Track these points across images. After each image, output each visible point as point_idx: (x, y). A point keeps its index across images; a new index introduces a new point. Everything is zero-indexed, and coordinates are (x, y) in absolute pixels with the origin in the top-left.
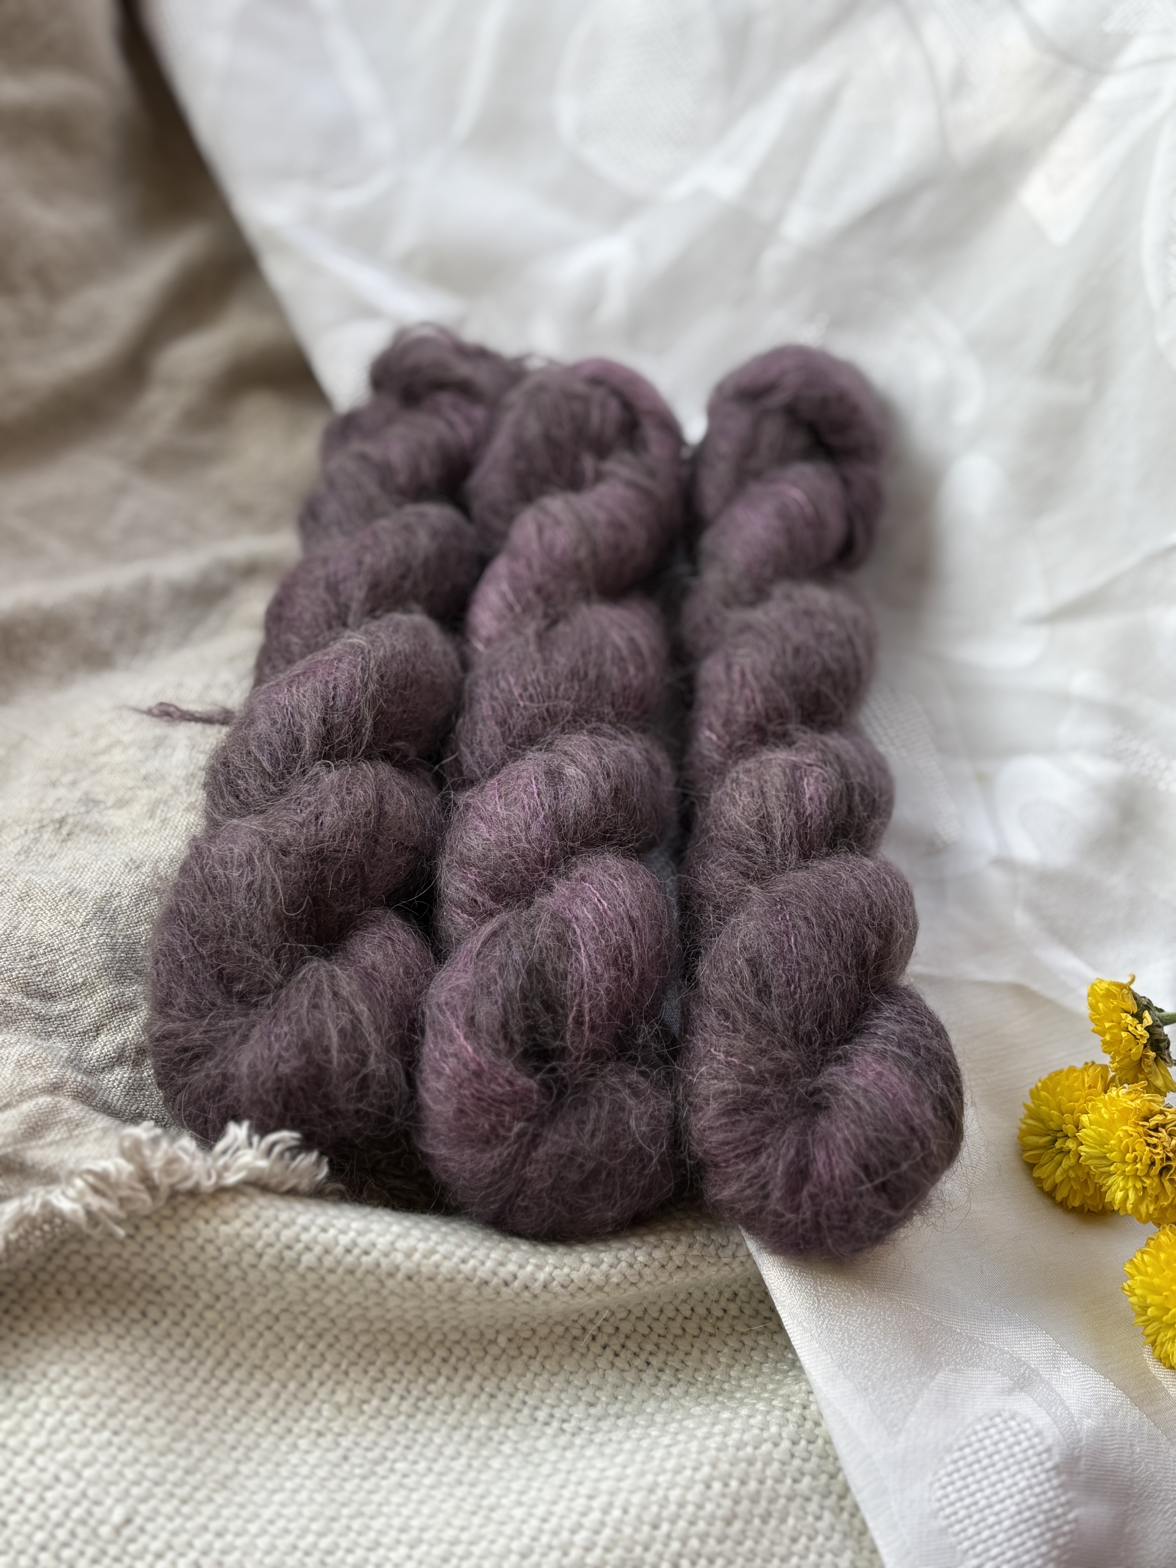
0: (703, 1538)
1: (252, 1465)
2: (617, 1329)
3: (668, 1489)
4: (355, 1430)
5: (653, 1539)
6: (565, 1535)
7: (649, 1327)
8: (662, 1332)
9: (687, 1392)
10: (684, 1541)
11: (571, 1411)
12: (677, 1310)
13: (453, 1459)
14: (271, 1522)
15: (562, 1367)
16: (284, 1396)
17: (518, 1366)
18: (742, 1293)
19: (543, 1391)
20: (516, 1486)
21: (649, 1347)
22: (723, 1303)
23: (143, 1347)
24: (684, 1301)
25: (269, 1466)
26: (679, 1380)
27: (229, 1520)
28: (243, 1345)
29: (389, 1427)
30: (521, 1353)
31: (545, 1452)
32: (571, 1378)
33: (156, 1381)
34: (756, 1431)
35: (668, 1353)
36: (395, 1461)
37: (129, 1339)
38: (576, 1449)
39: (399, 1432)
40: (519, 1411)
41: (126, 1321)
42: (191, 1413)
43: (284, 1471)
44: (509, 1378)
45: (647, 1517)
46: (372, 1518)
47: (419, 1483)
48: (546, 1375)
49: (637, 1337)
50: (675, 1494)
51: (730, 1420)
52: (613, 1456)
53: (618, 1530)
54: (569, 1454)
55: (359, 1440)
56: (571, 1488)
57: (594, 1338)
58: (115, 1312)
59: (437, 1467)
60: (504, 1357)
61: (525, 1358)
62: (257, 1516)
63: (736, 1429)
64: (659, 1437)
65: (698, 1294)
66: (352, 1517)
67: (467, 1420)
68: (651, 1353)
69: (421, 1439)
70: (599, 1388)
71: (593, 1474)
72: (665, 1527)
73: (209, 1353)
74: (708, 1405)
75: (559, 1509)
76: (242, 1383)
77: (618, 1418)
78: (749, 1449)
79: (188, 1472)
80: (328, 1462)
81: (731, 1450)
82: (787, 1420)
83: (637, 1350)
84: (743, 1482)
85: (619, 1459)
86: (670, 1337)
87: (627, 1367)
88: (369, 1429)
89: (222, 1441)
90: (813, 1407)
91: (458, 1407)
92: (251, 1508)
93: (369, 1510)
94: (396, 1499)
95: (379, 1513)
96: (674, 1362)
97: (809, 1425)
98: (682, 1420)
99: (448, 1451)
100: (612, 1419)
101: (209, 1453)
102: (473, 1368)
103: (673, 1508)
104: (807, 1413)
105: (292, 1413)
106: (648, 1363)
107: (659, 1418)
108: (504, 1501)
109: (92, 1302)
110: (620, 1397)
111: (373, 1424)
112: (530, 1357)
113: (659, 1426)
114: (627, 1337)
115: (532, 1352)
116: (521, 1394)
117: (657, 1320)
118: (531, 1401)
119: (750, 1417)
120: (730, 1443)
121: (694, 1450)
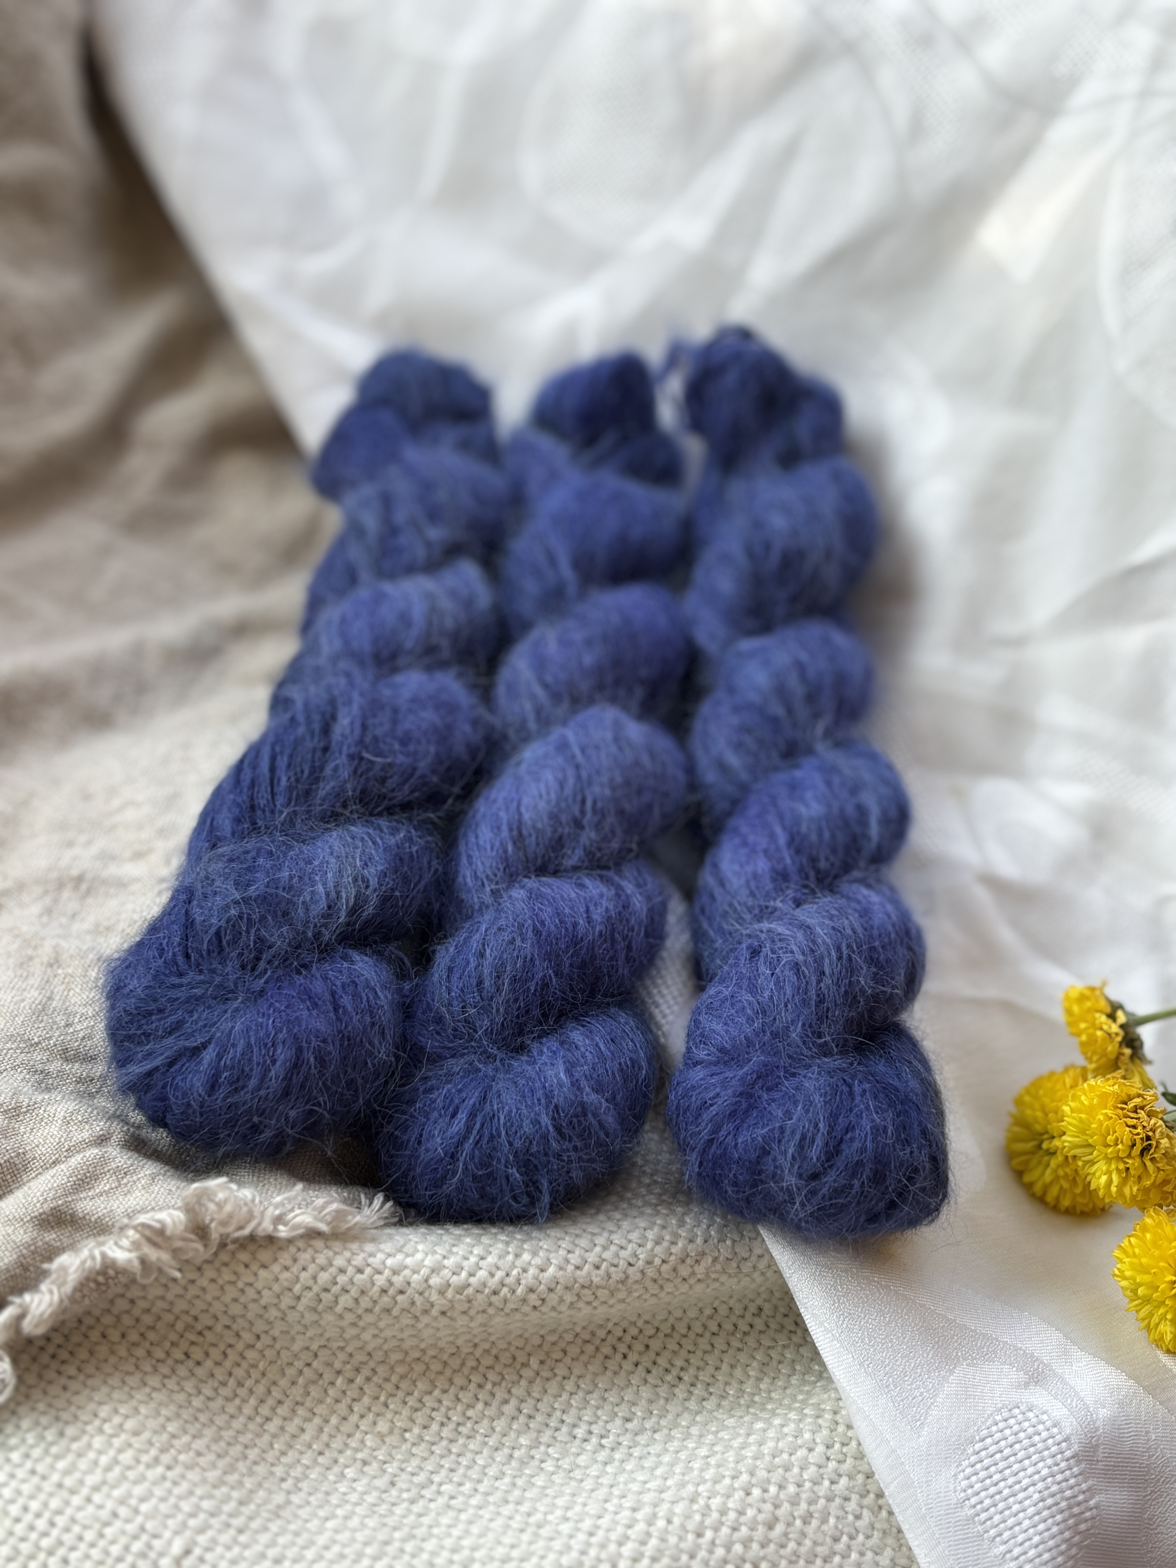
0: (746, 1543)
1: (302, 1495)
2: (647, 1347)
3: (709, 1498)
4: (399, 1457)
5: (698, 1547)
6: (612, 1547)
7: (679, 1344)
8: (691, 1348)
9: (719, 1405)
10: (728, 1547)
11: (608, 1427)
12: (705, 1327)
13: (497, 1478)
14: (327, 1548)
15: (596, 1386)
16: (328, 1429)
17: (553, 1387)
18: (767, 1307)
19: (580, 1409)
20: (560, 1502)
21: (680, 1363)
22: (748, 1317)
23: (189, 1386)
24: (711, 1317)
25: (320, 1496)
26: (711, 1394)
27: (285, 1547)
28: (284, 1382)
29: (432, 1453)
30: (555, 1375)
31: (586, 1467)
32: (606, 1395)
33: (203, 1418)
34: (790, 1439)
35: (698, 1368)
36: (440, 1484)
37: (175, 1379)
38: (617, 1463)
39: (442, 1457)
40: (557, 1430)
41: (170, 1362)
42: (239, 1448)
43: (334, 1500)
44: (545, 1400)
45: (691, 1526)
46: (423, 1540)
47: (466, 1503)
48: (581, 1394)
49: (666, 1354)
50: (715, 1503)
51: (765, 1430)
52: (653, 1469)
53: (663, 1540)
54: (609, 1469)
55: (404, 1465)
56: (615, 1501)
57: (625, 1357)
58: (159, 1354)
59: (482, 1488)
60: (538, 1380)
61: (559, 1378)
62: (311, 1543)
63: (771, 1439)
64: (696, 1448)
65: (723, 1310)
66: (404, 1540)
67: (508, 1442)
68: (682, 1369)
69: (464, 1461)
70: (634, 1404)
71: (635, 1487)
72: (709, 1534)
73: (251, 1391)
74: (741, 1417)
75: (604, 1522)
76: (285, 1419)
77: (655, 1432)
78: (785, 1456)
79: (241, 1503)
80: (376, 1488)
81: (768, 1458)
82: (820, 1426)
83: (668, 1366)
84: (781, 1487)
85: (658, 1472)
86: (699, 1353)
87: (660, 1383)
88: (413, 1455)
89: (272, 1473)
90: (843, 1412)
91: (498, 1429)
92: (305, 1536)
93: (420, 1532)
94: (445, 1520)
95: (431, 1535)
96: (704, 1376)
97: (841, 1429)
98: (717, 1432)
99: (492, 1471)
100: (649, 1433)
101: (260, 1485)
102: (509, 1391)
103: (715, 1515)
104: (838, 1418)
105: (336, 1444)
106: (680, 1379)
107: (695, 1431)
108: (550, 1517)
109: (135, 1344)
110: (655, 1412)
111: (416, 1450)
112: (564, 1378)
113: (695, 1438)
114: (658, 1354)
115: (565, 1372)
116: (558, 1413)
117: (685, 1336)
118: (568, 1419)
119: (783, 1426)
120: (766, 1452)
121: (731, 1459)
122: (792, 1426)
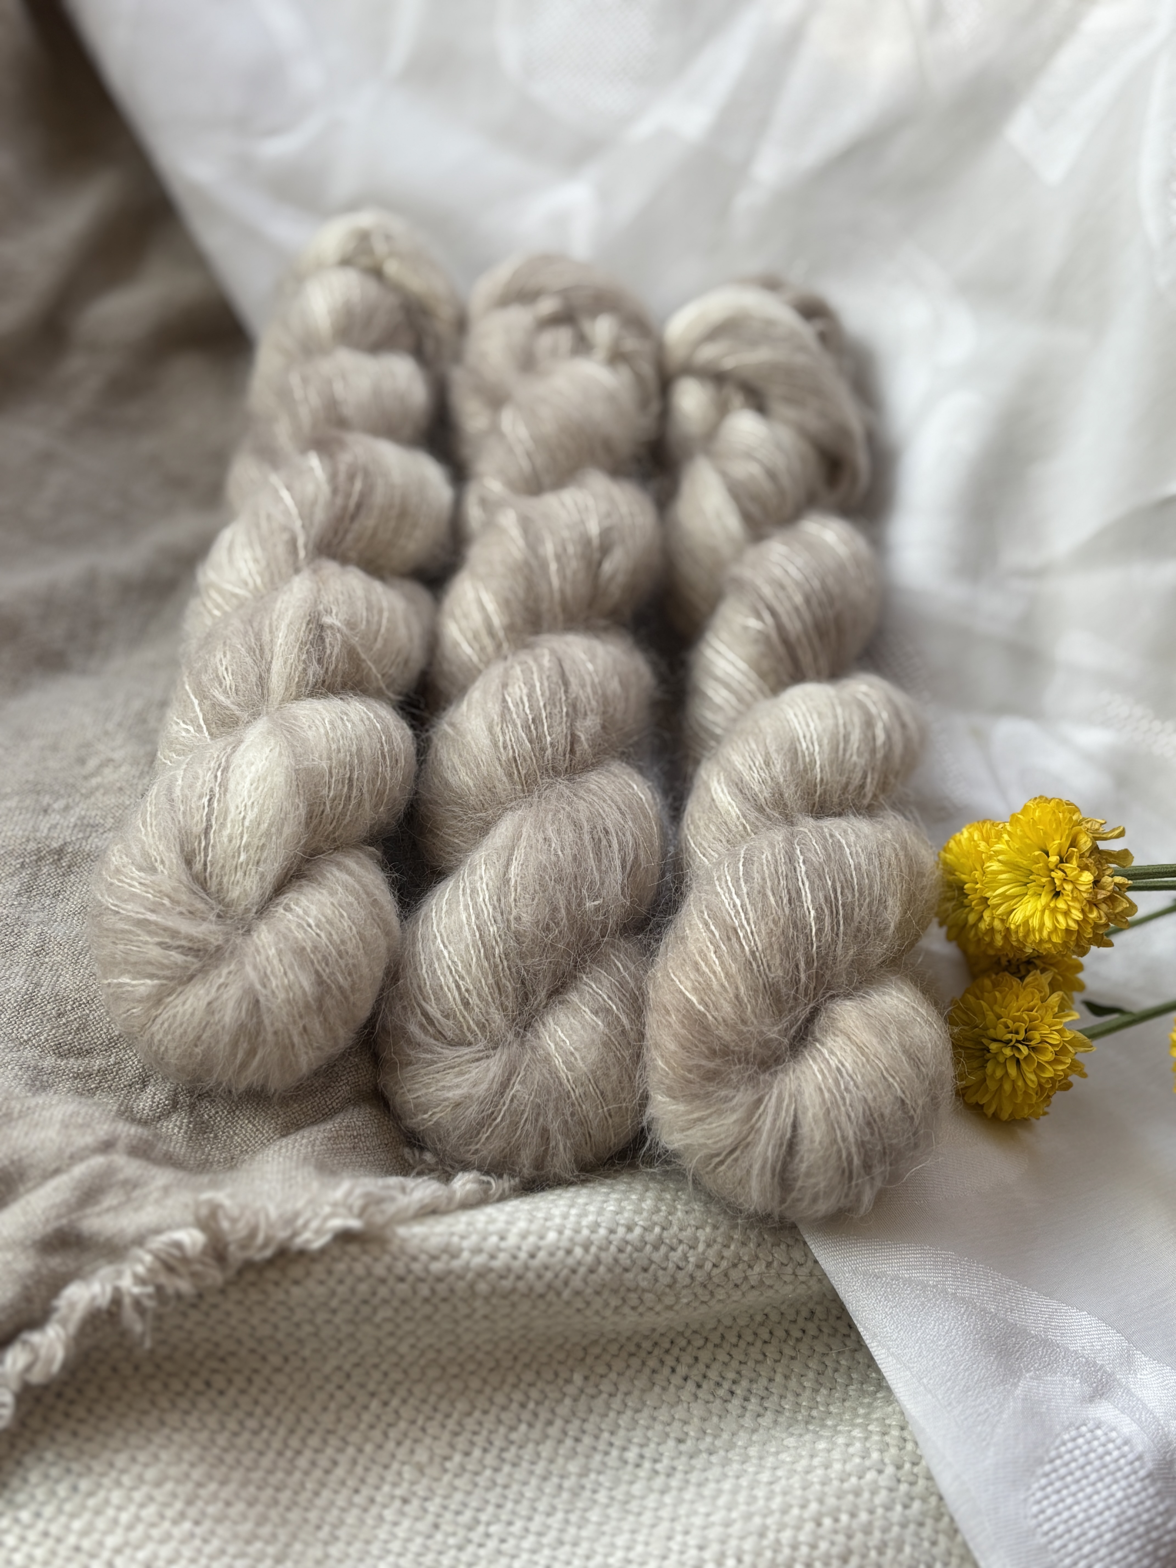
1: (341, 1546)
2: (696, 1359)
3: (779, 1531)
4: (440, 1492)
7: (729, 1354)
8: (742, 1358)
11: (661, 1450)
12: (756, 1334)
13: (548, 1515)
15: (644, 1403)
16: (362, 1461)
17: (599, 1405)
18: (819, 1310)
19: (628, 1430)
20: (620, 1541)
21: (731, 1375)
22: (801, 1322)
23: (212, 1421)
24: (762, 1324)
25: (358, 1545)
26: (766, 1409)
28: (315, 1408)
29: (476, 1485)
30: (600, 1392)
31: (643, 1498)
32: (656, 1414)
33: (230, 1458)
34: (857, 1460)
35: (751, 1381)
36: (488, 1524)
37: (196, 1414)
38: (674, 1493)
39: (488, 1489)
40: (606, 1454)
41: (190, 1394)
42: (269, 1491)
43: (375, 1550)
44: (591, 1419)
47: (518, 1547)
48: (629, 1413)
49: (716, 1366)
50: (786, 1536)
51: (829, 1451)
52: (714, 1498)
54: (668, 1499)
55: (447, 1502)
56: (679, 1538)
57: (673, 1370)
58: (177, 1385)
59: (534, 1527)
60: (583, 1398)
61: (604, 1396)
63: (837, 1460)
64: (757, 1473)
65: (774, 1316)
67: (555, 1468)
68: (734, 1382)
69: (511, 1495)
70: (686, 1423)
73: (279, 1421)
74: (801, 1435)
76: (317, 1451)
77: (711, 1454)
78: (854, 1480)
80: (419, 1533)
81: (836, 1483)
82: (888, 1444)
84: (853, 1515)
85: (721, 1502)
86: (751, 1364)
87: (712, 1399)
88: (455, 1489)
89: (306, 1520)
90: (910, 1427)
91: (544, 1454)
96: (758, 1389)
97: (909, 1446)
98: (777, 1453)
99: (542, 1506)
100: (704, 1455)
102: (553, 1411)
103: (786, 1551)
104: (906, 1434)
105: (372, 1479)
106: (732, 1393)
107: (753, 1451)
109: (151, 1377)
110: (709, 1431)
111: (458, 1482)
112: (610, 1395)
113: (754, 1461)
114: (708, 1367)
115: (611, 1388)
116: (606, 1435)
117: (736, 1346)
118: (618, 1442)
119: (848, 1445)
120: (833, 1476)
121: (797, 1485)
122: (858, 1445)
